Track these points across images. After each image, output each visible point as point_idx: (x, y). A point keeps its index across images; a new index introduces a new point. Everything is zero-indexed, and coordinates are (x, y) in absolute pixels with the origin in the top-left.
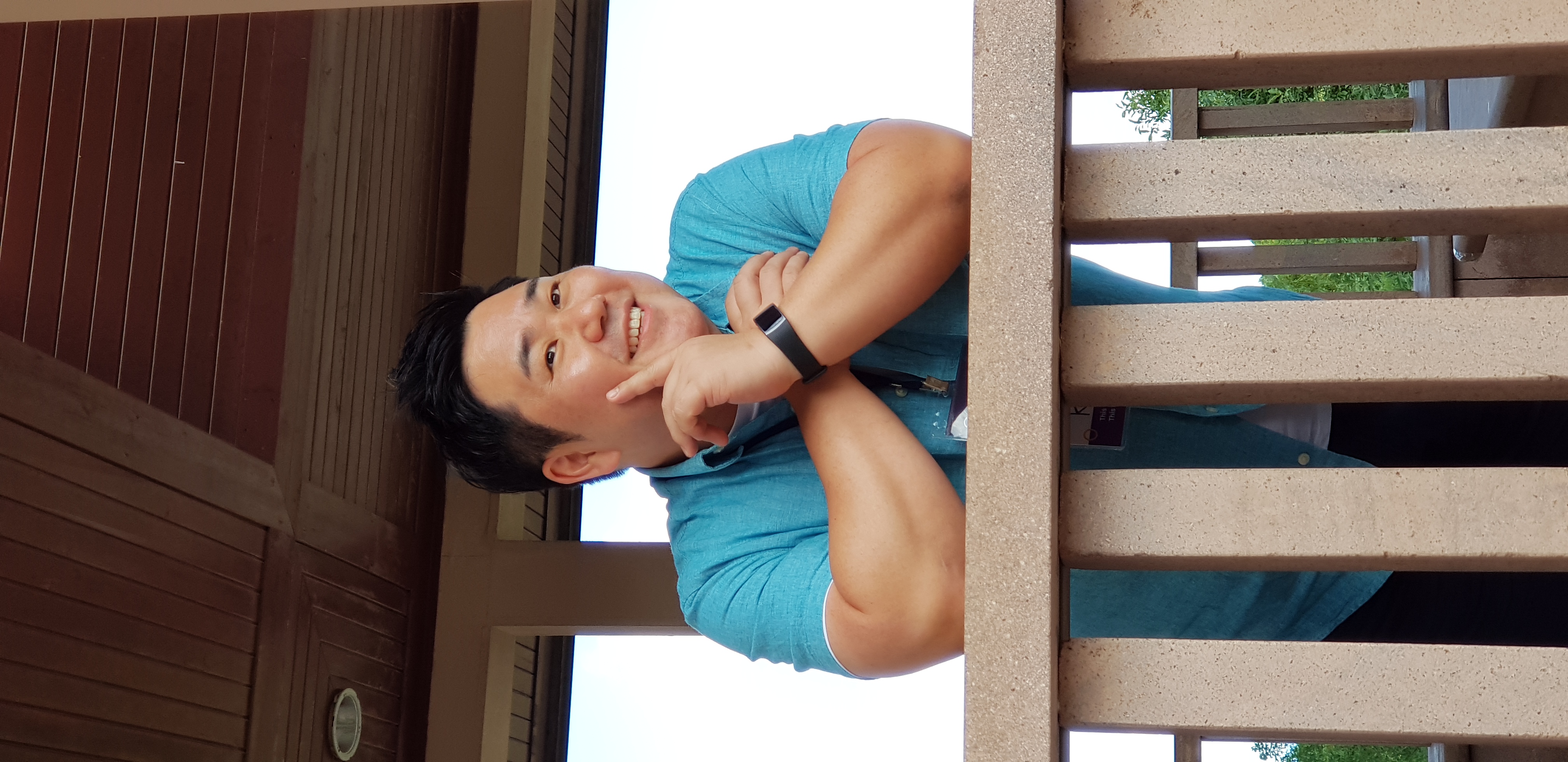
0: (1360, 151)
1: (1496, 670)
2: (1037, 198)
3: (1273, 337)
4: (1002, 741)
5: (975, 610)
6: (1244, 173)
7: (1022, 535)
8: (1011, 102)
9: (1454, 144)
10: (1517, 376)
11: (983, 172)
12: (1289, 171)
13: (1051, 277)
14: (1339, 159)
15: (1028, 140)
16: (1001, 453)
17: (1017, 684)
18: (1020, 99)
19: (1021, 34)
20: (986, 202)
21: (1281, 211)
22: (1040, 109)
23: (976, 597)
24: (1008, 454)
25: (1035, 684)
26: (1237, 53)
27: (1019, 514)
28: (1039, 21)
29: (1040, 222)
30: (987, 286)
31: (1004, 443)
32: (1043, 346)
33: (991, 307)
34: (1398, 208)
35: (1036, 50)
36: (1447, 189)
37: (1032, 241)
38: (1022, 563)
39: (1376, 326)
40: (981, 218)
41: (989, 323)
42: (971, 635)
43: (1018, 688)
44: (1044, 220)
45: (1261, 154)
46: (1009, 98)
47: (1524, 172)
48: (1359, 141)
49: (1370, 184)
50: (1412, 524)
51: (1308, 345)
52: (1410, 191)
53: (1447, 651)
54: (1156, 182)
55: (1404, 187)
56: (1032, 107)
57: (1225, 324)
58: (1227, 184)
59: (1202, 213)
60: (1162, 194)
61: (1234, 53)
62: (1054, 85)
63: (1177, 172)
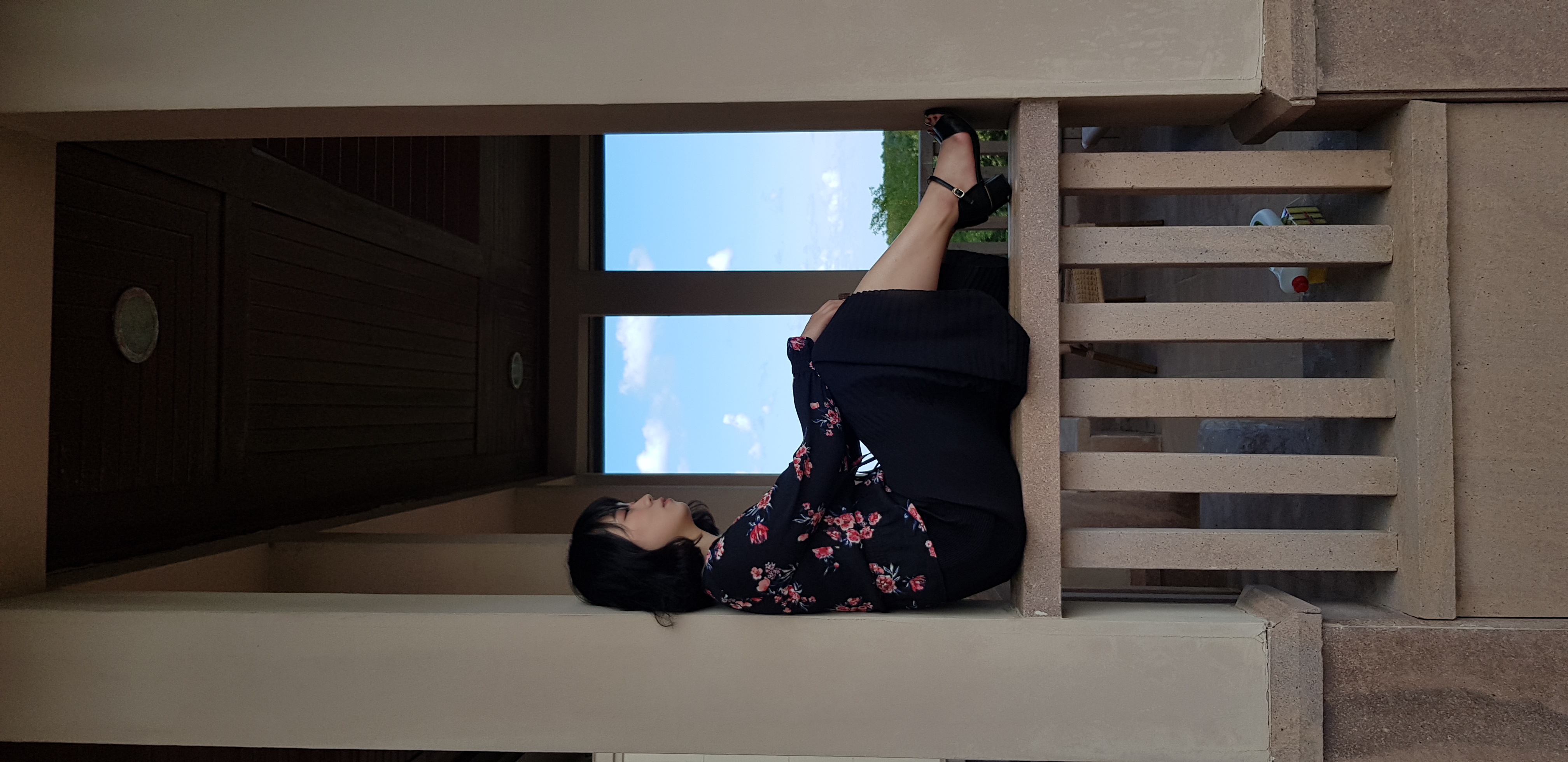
0: (1188, 235)
1: (1241, 465)
2: (1051, 260)
3: (1148, 319)
4: (1039, 504)
5: (1027, 448)
6: (1136, 244)
7: (1047, 415)
8: (1038, 215)
9: (1229, 233)
10: (1253, 338)
11: (1026, 247)
12: (1156, 243)
13: (1058, 297)
14: (1178, 238)
15: (1046, 233)
16: (1037, 378)
17: (1045, 479)
18: (1043, 213)
19: (1042, 182)
20: (1028, 262)
21: (1152, 262)
22: (1052, 218)
23: (1027, 442)
24: (1040, 378)
25: (1054, 479)
26: (1133, 186)
27: (1045, 405)
28: (1051, 176)
29: (1053, 272)
30: (1029, 301)
31: (1038, 373)
32: (1055, 330)
33: (1031, 311)
34: (1203, 262)
35: (1050, 190)
36: (1226, 254)
37: (1049, 280)
38: (1047, 427)
39: (1193, 316)
40: (1026, 269)
41: (1030, 318)
42: (1025, 458)
43: (1046, 481)
44: (1055, 271)
45: (1144, 235)
46: (1037, 213)
47: (1259, 247)
48: (1188, 230)
49: (1192, 250)
50: (1208, 403)
51: (1163, 323)
52: (1209, 254)
53: (1221, 458)
54: (1097, 247)
55: (1207, 252)
56: (1048, 217)
57: (1127, 314)
58: (1128, 249)
59: (1117, 262)
60: (1099, 253)
61: (1131, 186)
62: (1058, 207)
63: (1106, 243)
